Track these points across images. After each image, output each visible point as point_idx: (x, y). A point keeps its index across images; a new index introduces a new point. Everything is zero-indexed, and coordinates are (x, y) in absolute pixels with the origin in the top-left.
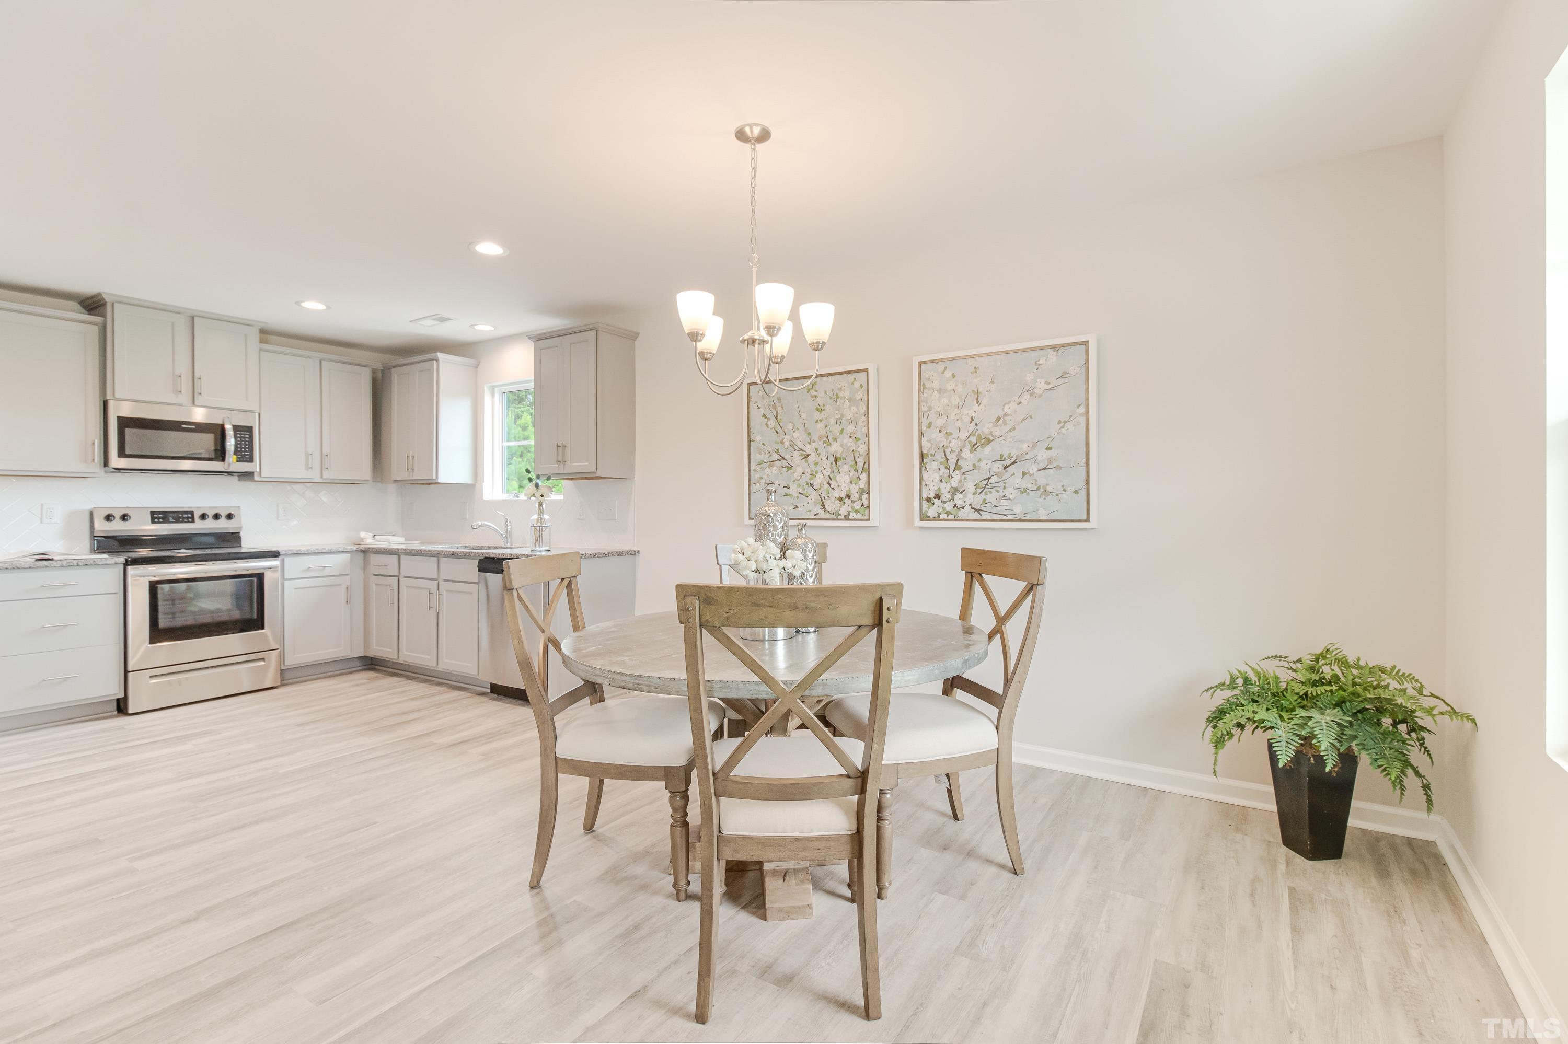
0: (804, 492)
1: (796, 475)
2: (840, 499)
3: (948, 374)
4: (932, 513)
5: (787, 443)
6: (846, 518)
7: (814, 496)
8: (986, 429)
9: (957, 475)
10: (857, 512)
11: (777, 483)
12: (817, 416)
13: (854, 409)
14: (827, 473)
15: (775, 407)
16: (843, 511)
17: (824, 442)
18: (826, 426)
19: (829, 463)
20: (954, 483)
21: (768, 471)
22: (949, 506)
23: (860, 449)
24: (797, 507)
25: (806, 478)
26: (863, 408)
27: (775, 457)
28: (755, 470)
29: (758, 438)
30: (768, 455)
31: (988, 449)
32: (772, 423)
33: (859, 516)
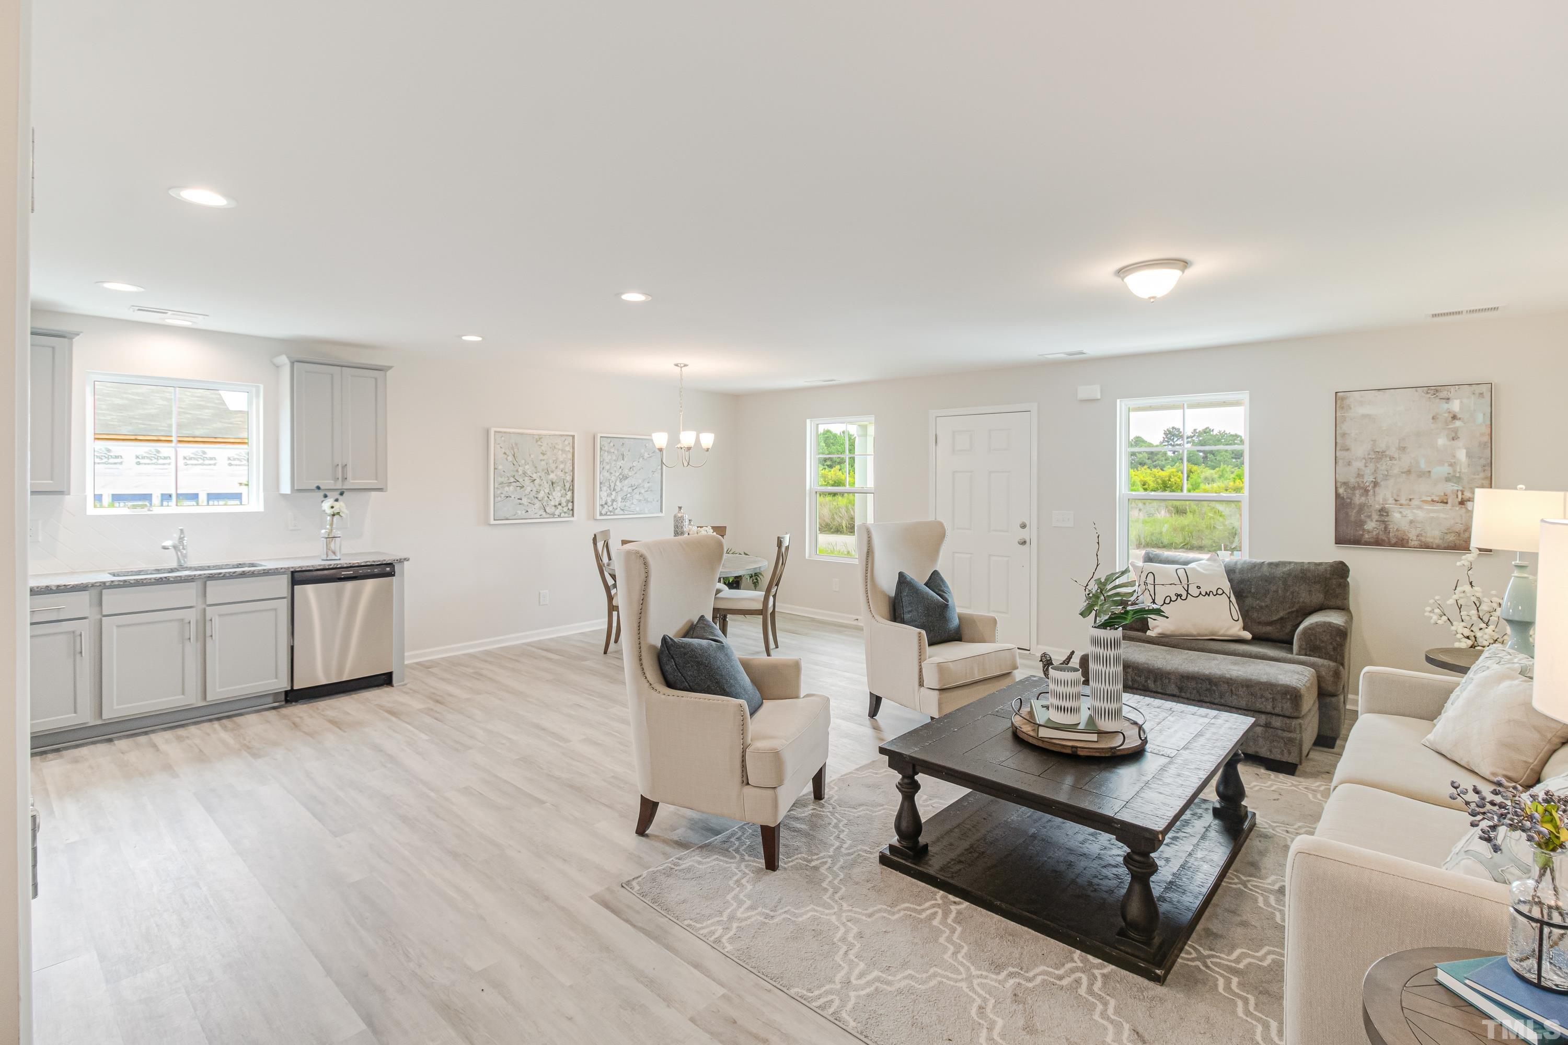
0: (532, 502)
1: (526, 491)
2: (555, 506)
3: (612, 444)
4: (603, 512)
5: (521, 472)
6: (559, 516)
7: (538, 504)
8: (626, 472)
9: (614, 493)
10: (565, 513)
11: (513, 496)
12: (541, 457)
13: (564, 456)
14: (547, 491)
15: (513, 448)
16: (557, 513)
17: (546, 473)
18: (547, 464)
19: (548, 486)
20: (613, 497)
21: (507, 489)
22: (611, 509)
23: (567, 478)
24: (527, 511)
25: (534, 493)
26: (570, 456)
27: (512, 480)
28: (497, 488)
29: (500, 467)
30: (506, 479)
31: (626, 481)
32: (510, 458)
33: (566, 515)
